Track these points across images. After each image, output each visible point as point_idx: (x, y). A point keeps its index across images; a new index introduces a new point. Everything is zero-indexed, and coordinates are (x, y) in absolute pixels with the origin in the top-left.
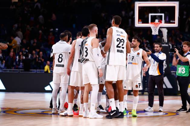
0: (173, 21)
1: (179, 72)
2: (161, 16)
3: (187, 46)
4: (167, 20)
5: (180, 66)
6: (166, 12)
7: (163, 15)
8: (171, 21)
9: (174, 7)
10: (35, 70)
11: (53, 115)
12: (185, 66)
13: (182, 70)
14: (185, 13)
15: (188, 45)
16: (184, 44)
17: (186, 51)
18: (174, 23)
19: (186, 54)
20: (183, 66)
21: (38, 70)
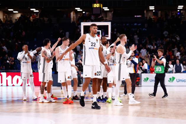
0: (107, 36)
1: (157, 71)
2: (99, 32)
3: (161, 53)
4: (103, 35)
5: (157, 66)
6: (102, 29)
7: (100, 31)
8: (106, 36)
9: (108, 26)
10: (13, 70)
11: (24, 102)
12: (161, 66)
13: (159, 69)
14: (115, 30)
15: (161, 51)
16: (159, 51)
17: (161, 56)
18: (108, 37)
19: (160, 58)
20: (160, 66)
21: (15, 70)
